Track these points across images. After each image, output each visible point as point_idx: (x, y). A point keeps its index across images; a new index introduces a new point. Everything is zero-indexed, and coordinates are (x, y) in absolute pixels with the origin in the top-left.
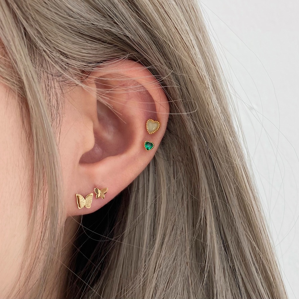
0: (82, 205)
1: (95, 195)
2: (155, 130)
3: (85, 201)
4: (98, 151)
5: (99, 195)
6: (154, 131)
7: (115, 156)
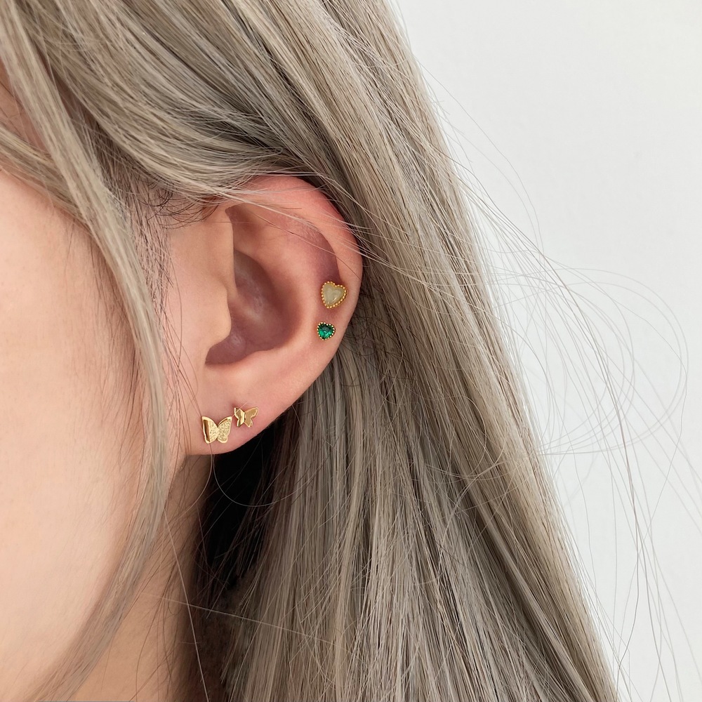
0: (213, 437)
1: (235, 420)
2: (337, 302)
3: (217, 430)
4: (238, 342)
5: (242, 422)
6: (335, 304)
7: (269, 351)
